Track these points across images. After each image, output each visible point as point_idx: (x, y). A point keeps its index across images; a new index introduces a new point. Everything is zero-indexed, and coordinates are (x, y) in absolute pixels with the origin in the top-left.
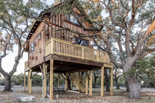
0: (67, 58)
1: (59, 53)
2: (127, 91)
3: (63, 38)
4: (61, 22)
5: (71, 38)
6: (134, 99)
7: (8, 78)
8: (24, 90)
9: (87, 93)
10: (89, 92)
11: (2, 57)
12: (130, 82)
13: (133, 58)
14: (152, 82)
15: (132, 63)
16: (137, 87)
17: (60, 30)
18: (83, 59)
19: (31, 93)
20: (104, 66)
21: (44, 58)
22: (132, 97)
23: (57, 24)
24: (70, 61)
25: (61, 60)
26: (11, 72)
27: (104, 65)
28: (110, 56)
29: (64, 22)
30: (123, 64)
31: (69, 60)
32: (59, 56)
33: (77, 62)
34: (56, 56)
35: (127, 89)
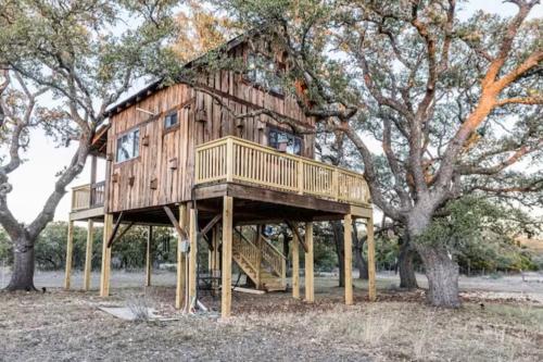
0: (264, 193)
1: (245, 179)
2: (402, 285)
3: (238, 130)
4: (235, 84)
5: (261, 130)
6: (446, 310)
7: (27, 243)
8: (65, 285)
9: (296, 294)
10: (302, 290)
11: (8, 169)
12: (430, 261)
13: (433, 194)
14: (461, 253)
15: (432, 207)
16: (450, 275)
17: (251, 116)
18: (301, 193)
19: (107, 296)
20: (352, 213)
21: (193, 190)
22: (437, 303)
23: (226, 91)
24: (271, 201)
25: (250, 198)
26: (36, 222)
27: (352, 208)
28: (373, 185)
29: (243, 86)
30: (406, 208)
31: (268, 199)
32: (246, 187)
33: (287, 204)
34: (239, 188)
35: (402, 279)
